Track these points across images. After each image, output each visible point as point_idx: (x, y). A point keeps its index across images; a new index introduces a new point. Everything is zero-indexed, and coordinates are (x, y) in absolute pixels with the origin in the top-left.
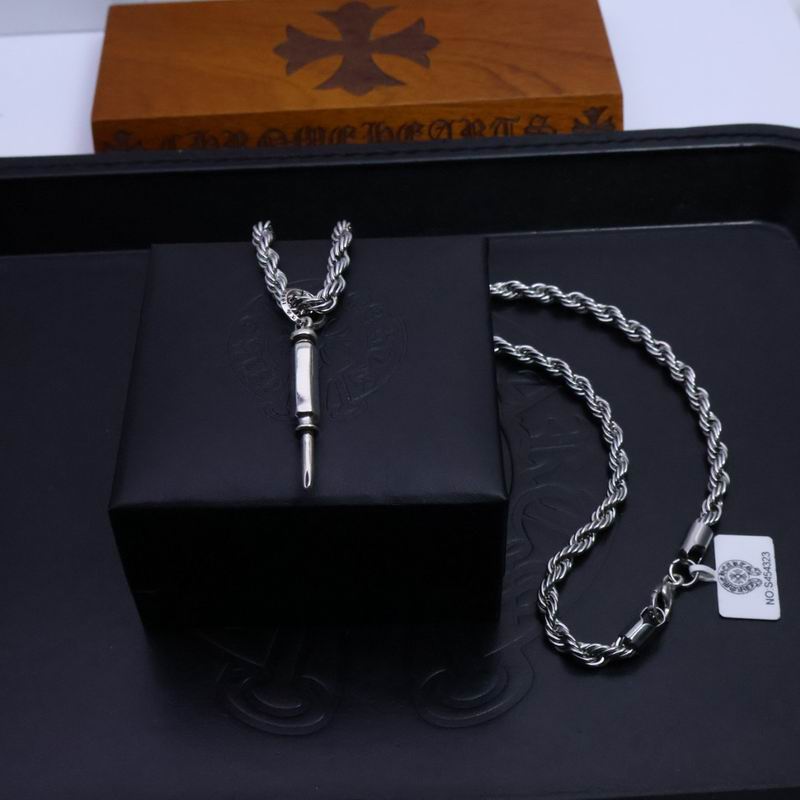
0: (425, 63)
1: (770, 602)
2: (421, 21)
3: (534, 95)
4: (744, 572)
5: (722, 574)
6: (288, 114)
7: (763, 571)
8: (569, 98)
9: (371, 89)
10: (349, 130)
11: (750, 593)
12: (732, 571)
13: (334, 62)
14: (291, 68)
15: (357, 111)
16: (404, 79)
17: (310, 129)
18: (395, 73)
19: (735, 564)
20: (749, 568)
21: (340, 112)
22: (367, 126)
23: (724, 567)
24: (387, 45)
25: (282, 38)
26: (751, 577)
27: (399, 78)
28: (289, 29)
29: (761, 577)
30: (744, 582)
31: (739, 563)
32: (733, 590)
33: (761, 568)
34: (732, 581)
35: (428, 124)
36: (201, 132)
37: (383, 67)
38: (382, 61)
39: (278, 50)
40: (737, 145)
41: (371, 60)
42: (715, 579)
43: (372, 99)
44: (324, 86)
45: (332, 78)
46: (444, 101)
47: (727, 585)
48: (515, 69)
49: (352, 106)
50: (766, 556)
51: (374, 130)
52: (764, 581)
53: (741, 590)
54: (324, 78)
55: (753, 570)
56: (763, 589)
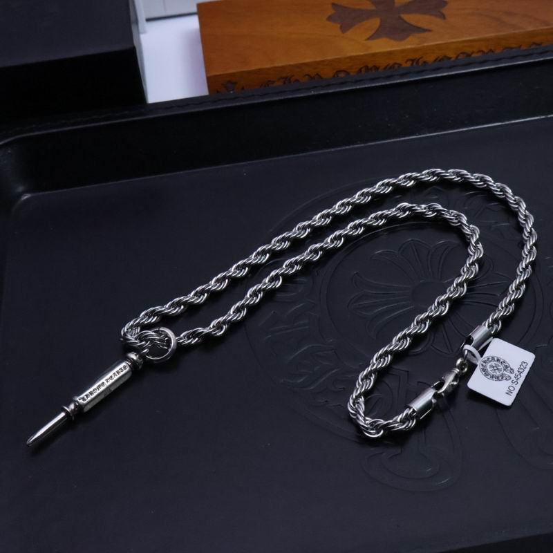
0: (443, 17)
1: (509, 393)
4: (501, 367)
5: (485, 362)
7: (516, 372)
9: (408, 36)
10: (396, 66)
11: (498, 382)
13: (375, 23)
14: (344, 29)
15: (403, 51)
16: (429, 28)
17: (368, 67)
18: (423, 25)
19: (498, 360)
20: (506, 367)
22: (410, 62)
23: (488, 359)
25: (331, 12)
26: (505, 372)
27: (426, 28)
28: (333, 4)
29: (512, 376)
30: (498, 373)
31: (501, 360)
32: (486, 375)
33: (516, 370)
34: (489, 369)
35: (455, 56)
36: (287, 77)
37: (413, 22)
38: (411, 18)
39: (329, 18)
41: (401, 18)
42: (478, 363)
43: (410, 43)
44: (370, 38)
45: (376, 32)
47: (484, 370)
50: (524, 365)
51: (415, 64)
52: (513, 378)
53: (492, 377)
54: (371, 33)
55: (509, 369)
56: (509, 383)
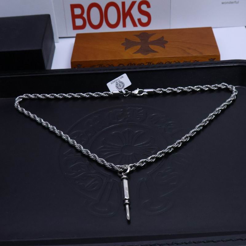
0: (164, 47)
2: (163, 37)
3: (195, 55)
4: (118, 85)
5: (121, 89)
6: (125, 60)
7: (116, 82)
8: (205, 56)
9: (149, 53)
10: (142, 64)
12: (120, 87)
13: (139, 47)
14: (126, 49)
15: (145, 59)
16: (158, 51)
17: (131, 64)
18: (155, 50)
20: (117, 85)
21: (140, 59)
22: (148, 63)
24: (153, 43)
25: (124, 41)
28: (126, 39)
29: (118, 81)
30: (121, 84)
33: (115, 82)
34: (122, 86)
35: (165, 63)
38: (152, 47)
39: (123, 44)
40: (232, 65)
41: (149, 47)
43: (149, 56)
44: (135, 53)
45: (138, 51)
46: (169, 56)
47: (123, 87)
48: (189, 48)
49: (143, 58)
51: (149, 64)
52: (118, 80)
54: (135, 51)
56: (120, 80)
